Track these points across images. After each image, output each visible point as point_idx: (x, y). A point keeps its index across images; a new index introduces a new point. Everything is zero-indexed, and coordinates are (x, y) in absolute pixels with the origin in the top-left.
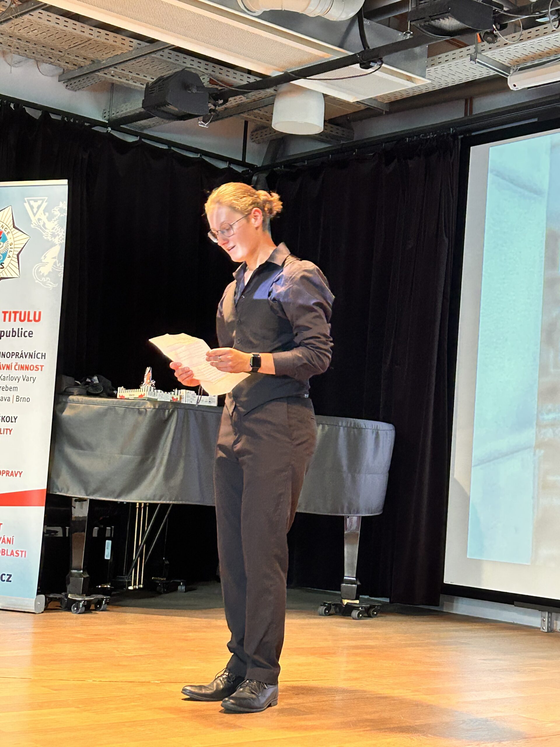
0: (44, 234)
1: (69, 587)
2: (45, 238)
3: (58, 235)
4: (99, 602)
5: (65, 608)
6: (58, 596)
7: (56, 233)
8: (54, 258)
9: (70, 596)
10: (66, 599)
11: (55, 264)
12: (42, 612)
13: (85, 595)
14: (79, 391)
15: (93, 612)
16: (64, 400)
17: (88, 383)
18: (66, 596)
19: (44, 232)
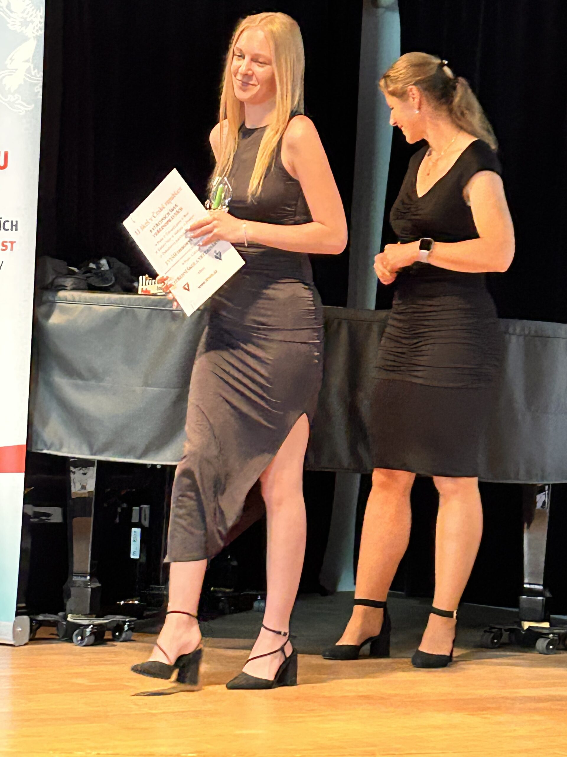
0: (8, 20)
1: (70, 604)
2: (11, 28)
3: (32, 22)
4: (119, 628)
5: (63, 637)
6: (51, 618)
7: (28, 20)
8: (27, 61)
9: (70, 618)
10: (64, 623)
11: (28, 71)
12: (26, 644)
13: (94, 616)
14: (74, 283)
15: (109, 643)
16: (51, 298)
17: (90, 270)
18: (65, 617)
19: (9, 17)
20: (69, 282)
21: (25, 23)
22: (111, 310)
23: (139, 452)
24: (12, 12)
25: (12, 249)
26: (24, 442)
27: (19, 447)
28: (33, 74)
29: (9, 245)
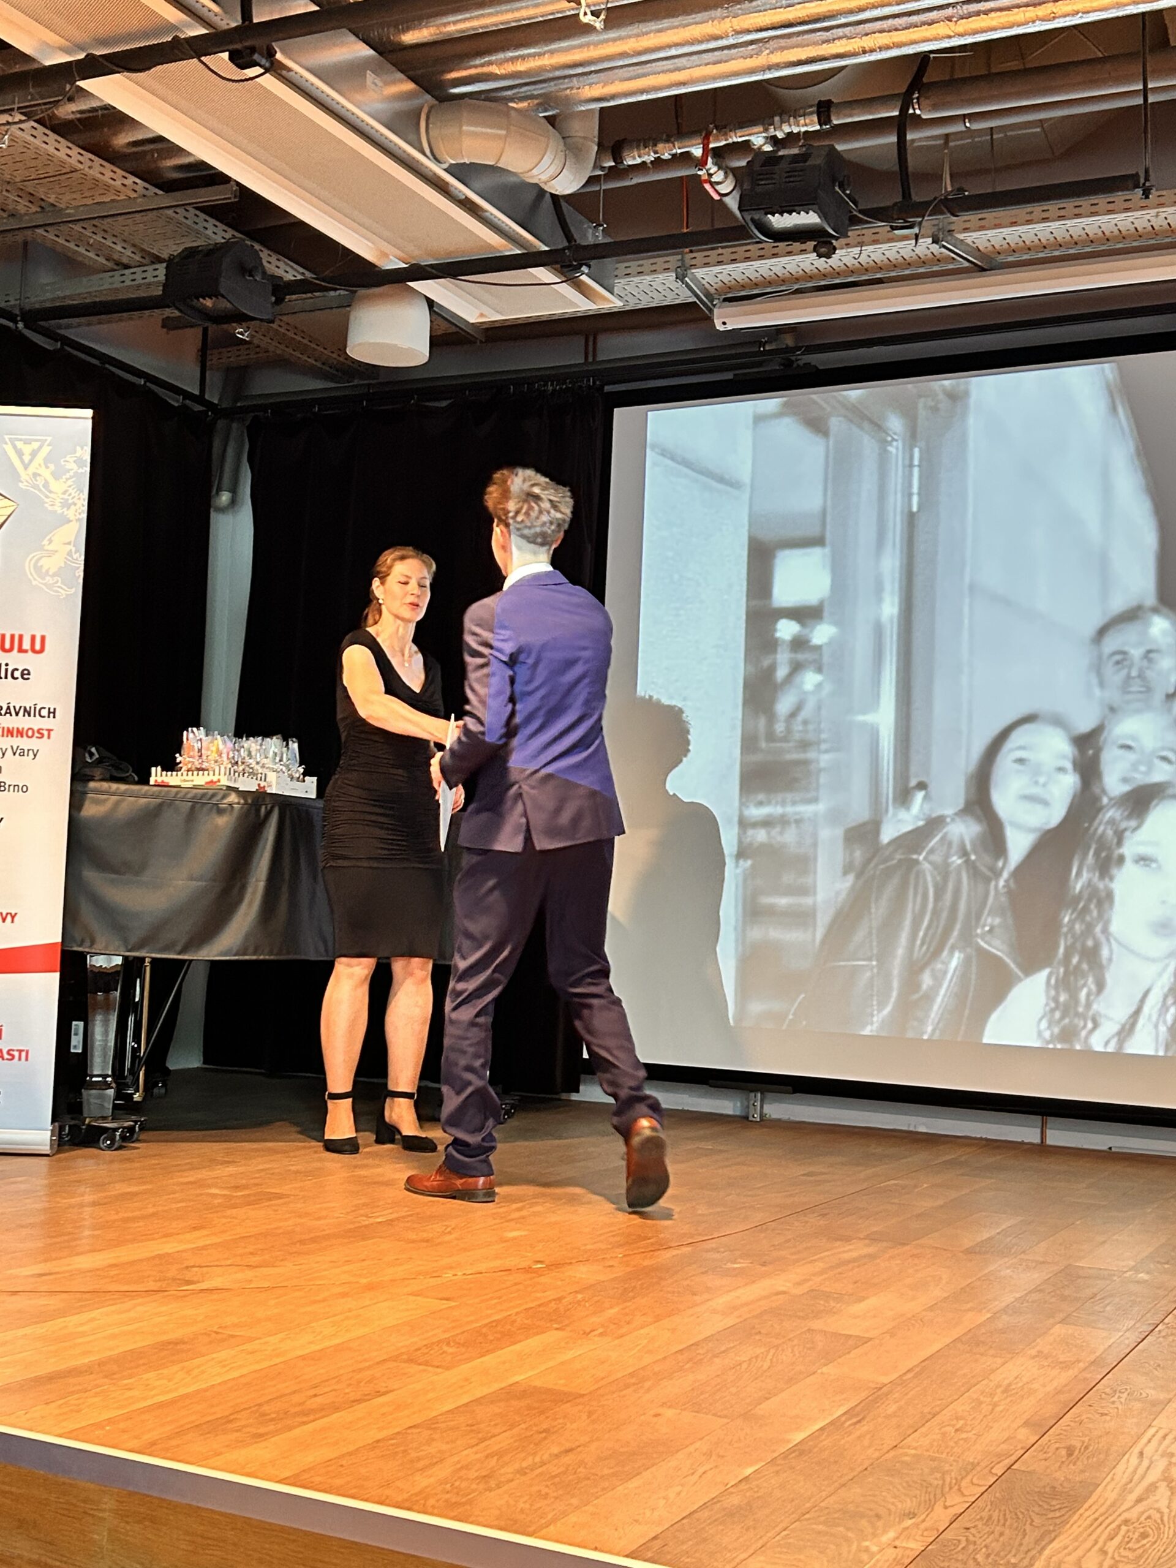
0: (46, 500)
2: (50, 508)
3: (75, 504)
7: (70, 501)
8: (69, 543)
11: (70, 553)
12: (56, 1153)
19: (47, 497)
20: (98, 772)
21: (66, 505)
22: (149, 803)
23: (179, 948)
24: (51, 492)
25: (49, 737)
26: (59, 939)
27: (55, 944)
28: (75, 557)
29: (46, 733)
